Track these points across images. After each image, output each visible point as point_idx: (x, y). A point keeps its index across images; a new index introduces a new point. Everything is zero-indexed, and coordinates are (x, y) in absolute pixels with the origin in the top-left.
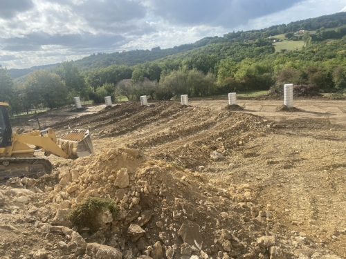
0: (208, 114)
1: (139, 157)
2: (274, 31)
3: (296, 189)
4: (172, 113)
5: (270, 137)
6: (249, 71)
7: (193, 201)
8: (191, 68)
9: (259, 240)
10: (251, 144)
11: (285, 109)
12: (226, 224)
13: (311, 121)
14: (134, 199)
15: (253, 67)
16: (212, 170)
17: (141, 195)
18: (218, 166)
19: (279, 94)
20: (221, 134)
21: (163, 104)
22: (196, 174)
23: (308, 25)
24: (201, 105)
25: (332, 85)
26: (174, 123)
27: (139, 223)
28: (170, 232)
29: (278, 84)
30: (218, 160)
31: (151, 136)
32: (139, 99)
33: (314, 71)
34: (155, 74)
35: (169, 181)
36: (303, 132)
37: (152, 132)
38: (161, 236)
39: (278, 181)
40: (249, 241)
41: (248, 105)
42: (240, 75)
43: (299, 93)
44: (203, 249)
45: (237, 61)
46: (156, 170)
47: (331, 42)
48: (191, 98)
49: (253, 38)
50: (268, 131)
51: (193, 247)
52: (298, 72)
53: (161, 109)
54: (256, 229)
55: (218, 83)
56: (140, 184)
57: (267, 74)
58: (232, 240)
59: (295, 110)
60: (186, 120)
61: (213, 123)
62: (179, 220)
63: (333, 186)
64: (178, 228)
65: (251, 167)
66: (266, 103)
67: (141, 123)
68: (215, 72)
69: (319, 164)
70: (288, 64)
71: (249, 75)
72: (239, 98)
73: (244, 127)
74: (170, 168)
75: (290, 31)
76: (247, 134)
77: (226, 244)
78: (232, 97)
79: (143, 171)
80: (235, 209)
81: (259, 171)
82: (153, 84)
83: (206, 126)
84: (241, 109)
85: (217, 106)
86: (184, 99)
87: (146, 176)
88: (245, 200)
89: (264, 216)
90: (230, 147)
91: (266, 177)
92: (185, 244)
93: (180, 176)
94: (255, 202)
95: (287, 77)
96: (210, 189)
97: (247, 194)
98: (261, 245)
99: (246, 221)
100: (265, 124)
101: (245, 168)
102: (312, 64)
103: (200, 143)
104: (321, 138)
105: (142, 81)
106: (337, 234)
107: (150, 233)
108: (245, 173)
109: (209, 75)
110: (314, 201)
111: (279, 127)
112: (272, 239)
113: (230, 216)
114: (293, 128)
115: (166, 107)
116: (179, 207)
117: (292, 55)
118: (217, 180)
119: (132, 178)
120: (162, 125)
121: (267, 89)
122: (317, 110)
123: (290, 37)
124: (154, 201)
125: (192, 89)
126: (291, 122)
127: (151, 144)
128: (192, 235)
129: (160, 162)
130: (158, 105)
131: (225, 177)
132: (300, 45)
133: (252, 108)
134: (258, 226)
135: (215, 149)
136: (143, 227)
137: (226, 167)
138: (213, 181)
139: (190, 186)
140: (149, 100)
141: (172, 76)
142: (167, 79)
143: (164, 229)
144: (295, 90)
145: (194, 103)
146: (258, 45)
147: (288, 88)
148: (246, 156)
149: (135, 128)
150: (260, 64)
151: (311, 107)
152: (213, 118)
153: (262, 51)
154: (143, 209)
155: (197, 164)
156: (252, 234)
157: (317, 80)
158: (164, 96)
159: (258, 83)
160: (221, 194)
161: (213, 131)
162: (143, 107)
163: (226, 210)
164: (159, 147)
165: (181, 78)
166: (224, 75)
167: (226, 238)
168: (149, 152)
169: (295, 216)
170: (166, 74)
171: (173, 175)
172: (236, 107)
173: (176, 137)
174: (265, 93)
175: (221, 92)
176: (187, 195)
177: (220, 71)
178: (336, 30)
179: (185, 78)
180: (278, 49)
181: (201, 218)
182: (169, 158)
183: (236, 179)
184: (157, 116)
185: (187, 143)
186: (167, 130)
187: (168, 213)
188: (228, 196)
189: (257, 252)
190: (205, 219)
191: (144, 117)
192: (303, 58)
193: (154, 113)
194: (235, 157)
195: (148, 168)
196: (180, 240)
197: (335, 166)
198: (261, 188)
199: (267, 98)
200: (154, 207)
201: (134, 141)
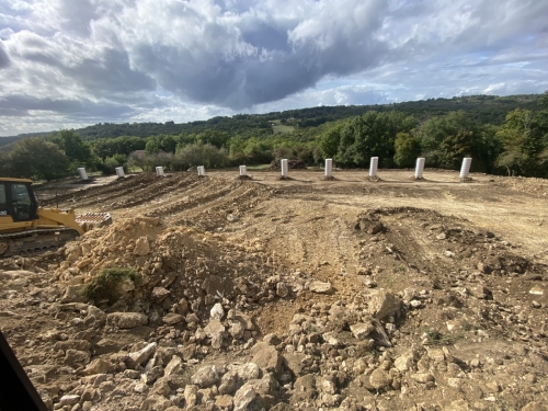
0: (224, 183)
1: (159, 225)
2: (273, 116)
3: (292, 237)
4: (190, 183)
5: (273, 200)
6: (255, 148)
7: (214, 258)
8: (205, 143)
9: (268, 280)
10: (260, 206)
11: (283, 178)
12: (243, 272)
13: (300, 187)
14: (156, 265)
15: (257, 145)
16: (229, 231)
17: (164, 260)
18: (234, 226)
19: (277, 167)
20: (235, 200)
21: (180, 174)
22: (216, 235)
23: (296, 114)
24: (216, 176)
25: (313, 161)
26: (193, 192)
27: (163, 286)
28: (194, 288)
29: (277, 159)
30: (234, 221)
31: (169, 205)
32: (154, 170)
33: (301, 150)
34: (170, 147)
35: (191, 244)
36: (295, 195)
37: (170, 201)
38: (185, 293)
39: (280, 234)
40: (261, 282)
41: (255, 175)
42: (248, 151)
43: (293, 166)
44: (225, 296)
45: (246, 139)
46: (178, 235)
47: (312, 129)
48: (207, 169)
49: (257, 121)
50: (271, 196)
51: (216, 297)
52: (290, 151)
53: (179, 179)
54: (266, 272)
55: (231, 157)
56: (162, 250)
57: (268, 151)
58: (248, 284)
59: (289, 179)
60: (204, 189)
61: (229, 191)
62: (202, 276)
63: (316, 232)
64: (201, 283)
65: (260, 225)
66: (269, 174)
67: (157, 192)
68: (227, 147)
69: (307, 218)
70: (283, 144)
71: (255, 151)
72: (248, 170)
73: (253, 193)
74: (191, 233)
75: (284, 117)
76: (255, 199)
77: (243, 288)
78: (243, 169)
79: (164, 237)
80: (250, 259)
81: (266, 227)
82: (169, 155)
83: (223, 194)
84: (250, 179)
85: (230, 176)
86: (201, 170)
87: (167, 241)
88: (257, 251)
89: (271, 261)
90: (243, 210)
91: (272, 231)
92: (209, 295)
93: (201, 238)
94: (264, 251)
95: (283, 154)
96: (228, 246)
97: (258, 246)
98: (270, 284)
99: (258, 266)
100: (268, 190)
101: (255, 226)
102: (300, 144)
103: (218, 208)
104: (307, 199)
105: (157, 152)
106: (320, 266)
107: (174, 292)
108: (256, 230)
109: (222, 150)
110: (304, 245)
111: (279, 193)
112: (278, 277)
113: (246, 265)
114: (288, 193)
115: (183, 177)
116: (202, 265)
117: (286, 137)
118: (234, 238)
119: (153, 245)
120: (180, 194)
121: (269, 163)
122: (304, 179)
123: (283, 122)
124: (178, 263)
125: (208, 161)
126: (287, 188)
127: (171, 213)
128: (214, 287)
129: (181, 227)
130: (175, 176)
131: (240, 235)
132: (290, 130)
133: (259, 178)
134: (267, 270)
135: (231, 212)
136: (168, 288)
137: (240, 226)
138: (230, 239)
139: (211, 246)
140: (165, 171)
141: (188, 148)
142: (182, 152)
143: (189, 286)
144: (290, 164)
145: (210, 174)
146: (261, 127)
147: (284, 162)
148: (256, 216)
149: (153, 198)
150: (263, 142)
151: (300, 177)
152: (228, 187)
153: (264, 132)
154: (166, 272)
155: (216, 227)
156: (262, 276)
157: (303, 157)
158: (182, 167)
159: (261, 159)
160: (238, 248)
161: (228, 198)
162: (160, 178)
163: (242, 261)
164: (179, 214)
165: (196, 151)
166: (235, 151)
167: (243, 283)
168: (169, 220)
169: (293, 258)
170: (181, 147)
171: (194, 238)
172: (246, 177)
173: (195, 204)
174: (268, 166)
175: (234, 165)
176: (208, 254)
177: (231, 146)
178: (314, 119)
179: (200, 151)
180: (275, 131)
181: (222, 271)
182: (189, 223)
183: (248, 235)
184: (175, 186)
185: (207, 208)
186: (185, 199)
187: (191, 272)
188: (243, 250)
189: (267, 290)
190: (225, 271)
191: (161, 187)
192: (293, 140)
193: (172, 183)
194: (248, 218)
195: (169, 234)
196: (204, 292)
197: (317, 219)
198: (268, 240)
199: (269, 170)
200: (178, 268)
201: (153, 210)
